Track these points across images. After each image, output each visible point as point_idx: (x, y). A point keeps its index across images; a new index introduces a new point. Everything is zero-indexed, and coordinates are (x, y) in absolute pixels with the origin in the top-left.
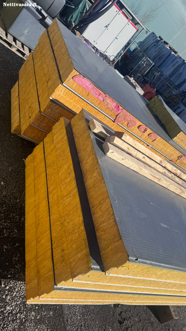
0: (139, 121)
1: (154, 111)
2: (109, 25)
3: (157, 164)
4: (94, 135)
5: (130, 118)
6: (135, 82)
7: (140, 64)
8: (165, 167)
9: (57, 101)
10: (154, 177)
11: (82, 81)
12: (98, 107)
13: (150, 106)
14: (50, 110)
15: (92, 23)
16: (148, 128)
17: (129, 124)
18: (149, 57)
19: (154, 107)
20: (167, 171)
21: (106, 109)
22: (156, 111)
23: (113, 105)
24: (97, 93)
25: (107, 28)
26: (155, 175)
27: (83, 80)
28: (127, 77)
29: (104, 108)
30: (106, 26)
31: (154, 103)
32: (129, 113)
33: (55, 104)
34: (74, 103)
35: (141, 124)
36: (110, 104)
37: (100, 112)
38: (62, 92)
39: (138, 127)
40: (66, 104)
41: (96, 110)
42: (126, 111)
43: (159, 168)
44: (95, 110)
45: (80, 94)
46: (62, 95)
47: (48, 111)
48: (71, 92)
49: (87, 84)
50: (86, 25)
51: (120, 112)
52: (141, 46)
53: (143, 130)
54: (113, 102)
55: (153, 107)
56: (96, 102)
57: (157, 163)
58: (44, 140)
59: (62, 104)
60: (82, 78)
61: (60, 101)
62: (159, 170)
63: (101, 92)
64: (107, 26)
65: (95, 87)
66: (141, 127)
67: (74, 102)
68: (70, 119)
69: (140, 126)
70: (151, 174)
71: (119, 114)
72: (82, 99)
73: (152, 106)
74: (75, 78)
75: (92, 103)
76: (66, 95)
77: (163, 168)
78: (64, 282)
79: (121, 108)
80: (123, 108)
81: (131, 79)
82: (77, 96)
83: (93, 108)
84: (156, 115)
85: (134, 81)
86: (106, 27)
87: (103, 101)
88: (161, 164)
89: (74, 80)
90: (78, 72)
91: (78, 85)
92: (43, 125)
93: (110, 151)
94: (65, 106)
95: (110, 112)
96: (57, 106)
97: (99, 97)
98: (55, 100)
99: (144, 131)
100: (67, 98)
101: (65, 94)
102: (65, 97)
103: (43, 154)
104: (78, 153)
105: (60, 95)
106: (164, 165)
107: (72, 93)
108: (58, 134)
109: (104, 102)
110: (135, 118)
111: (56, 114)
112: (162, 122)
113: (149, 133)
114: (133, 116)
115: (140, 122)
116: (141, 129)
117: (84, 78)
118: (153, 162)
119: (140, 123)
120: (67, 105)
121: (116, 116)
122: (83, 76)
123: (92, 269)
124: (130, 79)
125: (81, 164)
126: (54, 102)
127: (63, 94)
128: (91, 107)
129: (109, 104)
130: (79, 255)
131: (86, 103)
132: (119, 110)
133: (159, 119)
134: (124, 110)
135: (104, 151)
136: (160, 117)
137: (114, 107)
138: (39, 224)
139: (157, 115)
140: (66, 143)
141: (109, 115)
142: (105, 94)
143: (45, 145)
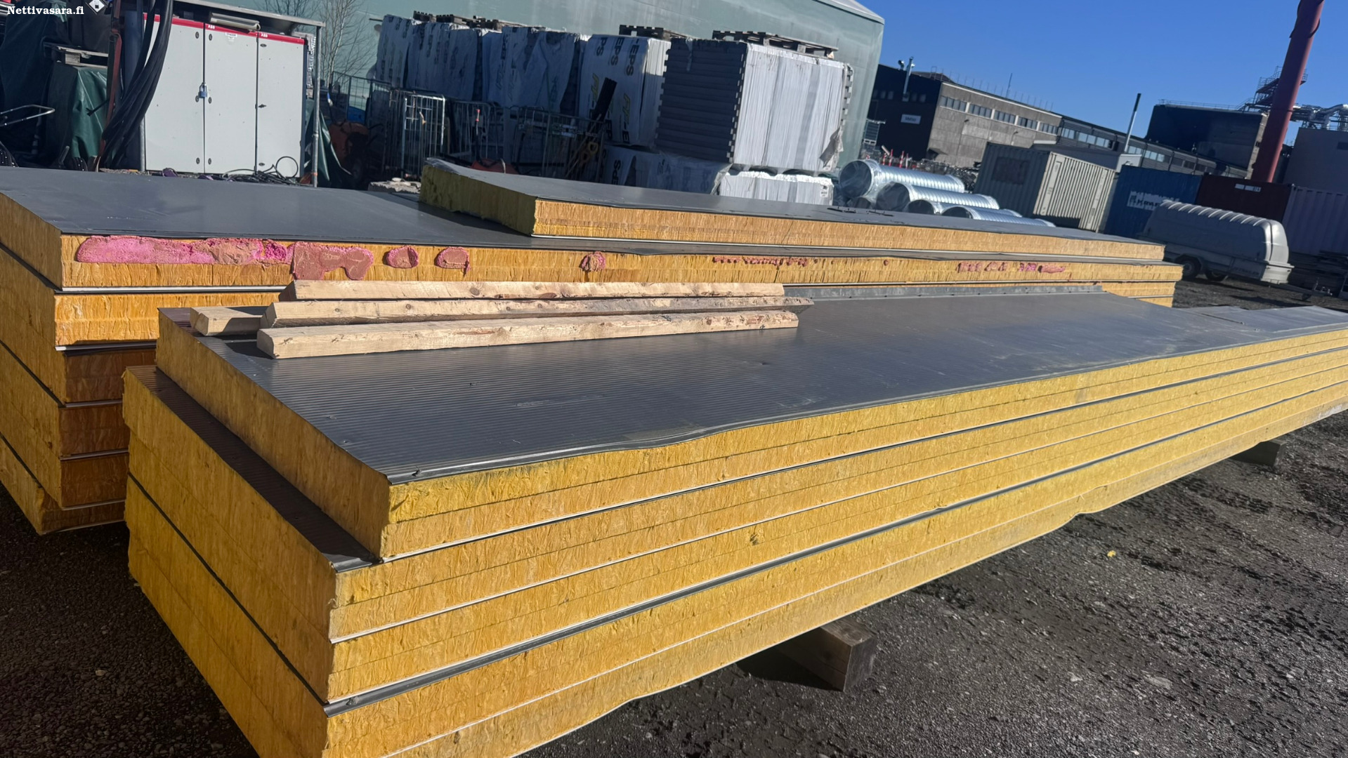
0: (374, 245)
1: (446, 204)
2: (203, 86)
3: (464, 302)
4: (220, 342)
5: (336, 254)
6: (412, 185)
7: (407, 126)
8: (499, 298)
9: (85, 343)
10: (476, 333)
11: (109, 250)
12: (216, 282)
13: (430, 201)
14: (84, 380)
15: (147, 115)
16: (412, 247)
17: (350, 271)
18: (418, 91)
19: (440, 198)
20: (512, 304)
21: (242, 273)
22: (451, 202)
23: (254, 253)
24: (179, 250)
25: (207, 99)
26: (475, 329)
27: (111, 244)
28: (376, 186)
29: (236, 275)
30: (201, 95)
31: (433, 187)
32: (322, 244)
33: (86, 358)
34: (138, 318)
35: (385, 248)
36: (242, 253)
37: (236, 294)
38: (79, 312)
39: (385, 260)
40: (120, 336)
41: (220, 295)
42: (306, 243)
43: (480, 309)
44: (217, 297)
45: (134, 284)
46: (84, 320)
47: (80, 388)
48: (104, 296)
49: (131, 248)
50: (133, 136)
51: (289, 256)
52: (382, 78)
53: (407, 260)
54: (247, 244)
55: (436, 199)
56: (199, 273)
57: (465, 299)
58: (132, 470)
59: (104, 342)
60: (103, 242)
61: (92, 338)
62: (485, 311)
63: (188, 242)
64: (200, 93)
65: (160, 240)
66: (391, 257)
67: (137, 314)
68: (151, 361)
69: (386, 254)
70: (461, 333)
71: (293, 262)
72: (152, 296)
73: (434, 198)
74: (86, 254)
75: (191, 284)
76: (96, 312)
77: (492, 303)
78: (331, 676)
79: (285, 247)
80: (290, 243)
81: (392, 183)
82: (129, 296)
83: (205, 295)
84: (458, 213)
85: (407, 183)
86: (201, 100)
87: (216, 258)
88: (480, 296)
89: (87, 262)
90: (79, 237)
91: (108, 265)
92: (101, 436)
93: (276, 341)
94: (118, 342)
95: (265, 274)
96: (98, 357)
97: (192, 257)
98: (77, 344)
99: (411, 259)
100: (107, 319)
101: (92, 315)
102: (98, 320)
103: (148, 501)
104: (210, 408)
105: (79, 323)
106: (491, 295)
107: (110, 296)
108: (140, 414)
109: (221, 260)
110: (350, 245)
111: (112, 379)
112: (483, 217)
113: (430, 259)
114: (341, 245)
115: (376, 246)
116: (394, 261)
117: (108, 238)
118: (446, 303)
119: (381, 248)
120: (123, 335)
121: (291, 272)
122: (100, 237)
123: (336, 570)
124: (387, 186)
125: (228, 426)
126: (79, 351)
127: (85, 315)
128: (197, 295)
129: (238, 256)
130: (310, 582)
131: (173, 295)
132: (284, 255)
133: (472, 216)
134: (298, 244)
135: (266, 353)
136: (469, 208)
137: (262, 254)
138: (233, 648)
139: (460, 209)
140: (163, 412)
141: (268, 283)
142: (205, 239)
143: (138, 479)
